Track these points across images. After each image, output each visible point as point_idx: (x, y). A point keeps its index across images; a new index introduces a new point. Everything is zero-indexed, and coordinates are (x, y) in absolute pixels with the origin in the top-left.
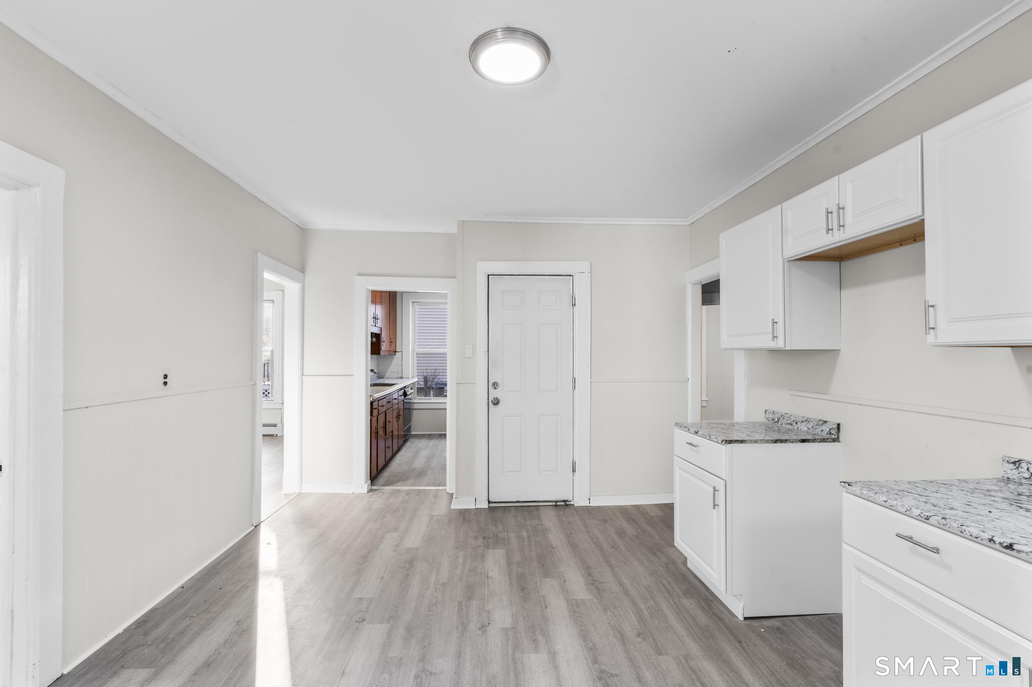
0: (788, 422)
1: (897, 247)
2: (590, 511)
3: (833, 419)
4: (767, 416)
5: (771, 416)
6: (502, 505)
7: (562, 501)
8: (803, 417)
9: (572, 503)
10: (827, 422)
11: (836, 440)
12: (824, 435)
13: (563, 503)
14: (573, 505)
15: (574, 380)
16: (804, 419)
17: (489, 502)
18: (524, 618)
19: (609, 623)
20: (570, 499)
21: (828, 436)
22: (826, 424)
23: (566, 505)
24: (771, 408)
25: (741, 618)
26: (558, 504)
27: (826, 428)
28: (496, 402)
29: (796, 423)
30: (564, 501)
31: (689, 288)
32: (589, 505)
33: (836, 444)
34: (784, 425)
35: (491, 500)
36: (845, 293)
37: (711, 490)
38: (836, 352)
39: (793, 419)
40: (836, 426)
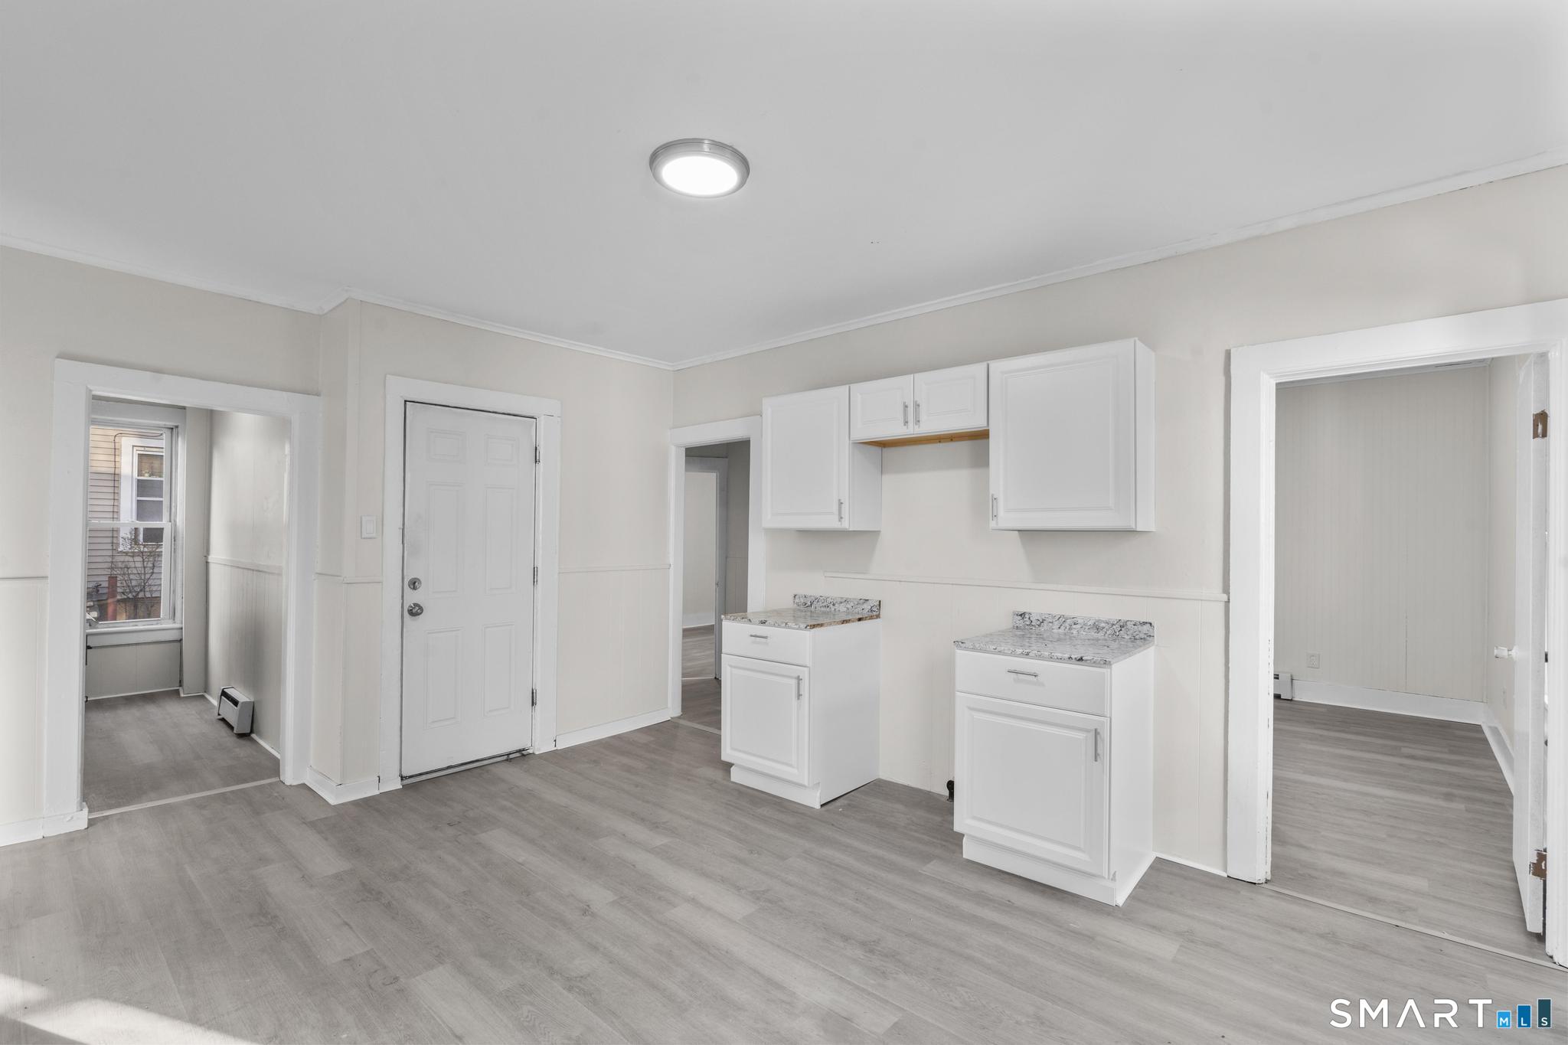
0: (825, 604)
1: (937, 443)
2: (558, 757)
3: (874, 597)
4: (797, 601)
5: (803, 601)
6: (424, 777)
7: (517, 752)
8: (842, 598)
9: (531, 751)
10: (867, 600)
11: (878, 616)
12: (865, 613)
13: (518, 755)
14: (533, 753)
15: (535, 570)
16: (843, 600)
17: (402, 778)
18: (622, 884)
19: (714, 854)
20: (526, 747)
21: (870, 614)
22: (868, 603)
23: (523, 755)
24: (801, 592)
25: (818, 807)
26: (511, 756)
27: (867, 607)
28: (415, 611)
29: (834, 605)
30: (520, 751)
31: (673, 450)
32: (555, 749)
33: (878, 619)
34: (818, 608)
35: (404, 774)
36: (887, 479)
37: (794, 682)
38: (876, 533)
39: (829, 600)
40: (878, 603)
